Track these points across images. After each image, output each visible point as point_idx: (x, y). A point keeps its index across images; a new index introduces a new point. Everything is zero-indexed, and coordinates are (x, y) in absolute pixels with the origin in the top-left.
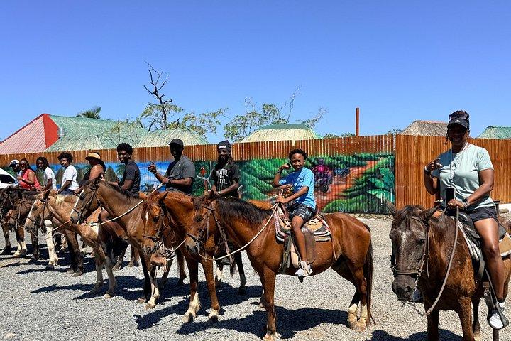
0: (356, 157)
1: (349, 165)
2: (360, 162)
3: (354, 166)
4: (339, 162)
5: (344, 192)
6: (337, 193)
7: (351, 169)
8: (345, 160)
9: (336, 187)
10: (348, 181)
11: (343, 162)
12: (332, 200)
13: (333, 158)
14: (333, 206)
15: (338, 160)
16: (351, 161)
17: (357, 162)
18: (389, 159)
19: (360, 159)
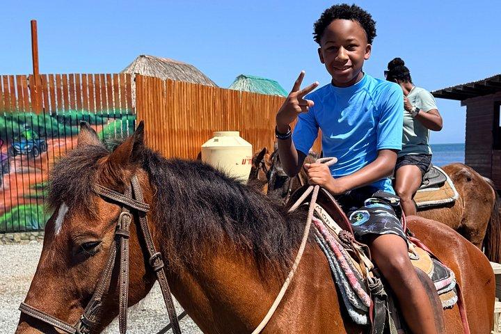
0: (58, 118)
1: (43, 133)
2: (68, 128)
3: (55, 134)
4: (22, 127)
5: (36, 188)
6: (20, 191)
7: (49, 141)
8: (35, 122)
9: (20, 179)
10: (45, 166)
11: (31, 127)
12: (12, 207)
13: (10, 119)
14: (13, 219)
15: (19, 122)
16: (49, 126)
17: (61, 127)
18: (124, 123)
19: (67, 120)
